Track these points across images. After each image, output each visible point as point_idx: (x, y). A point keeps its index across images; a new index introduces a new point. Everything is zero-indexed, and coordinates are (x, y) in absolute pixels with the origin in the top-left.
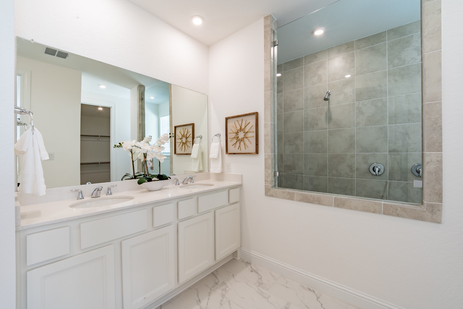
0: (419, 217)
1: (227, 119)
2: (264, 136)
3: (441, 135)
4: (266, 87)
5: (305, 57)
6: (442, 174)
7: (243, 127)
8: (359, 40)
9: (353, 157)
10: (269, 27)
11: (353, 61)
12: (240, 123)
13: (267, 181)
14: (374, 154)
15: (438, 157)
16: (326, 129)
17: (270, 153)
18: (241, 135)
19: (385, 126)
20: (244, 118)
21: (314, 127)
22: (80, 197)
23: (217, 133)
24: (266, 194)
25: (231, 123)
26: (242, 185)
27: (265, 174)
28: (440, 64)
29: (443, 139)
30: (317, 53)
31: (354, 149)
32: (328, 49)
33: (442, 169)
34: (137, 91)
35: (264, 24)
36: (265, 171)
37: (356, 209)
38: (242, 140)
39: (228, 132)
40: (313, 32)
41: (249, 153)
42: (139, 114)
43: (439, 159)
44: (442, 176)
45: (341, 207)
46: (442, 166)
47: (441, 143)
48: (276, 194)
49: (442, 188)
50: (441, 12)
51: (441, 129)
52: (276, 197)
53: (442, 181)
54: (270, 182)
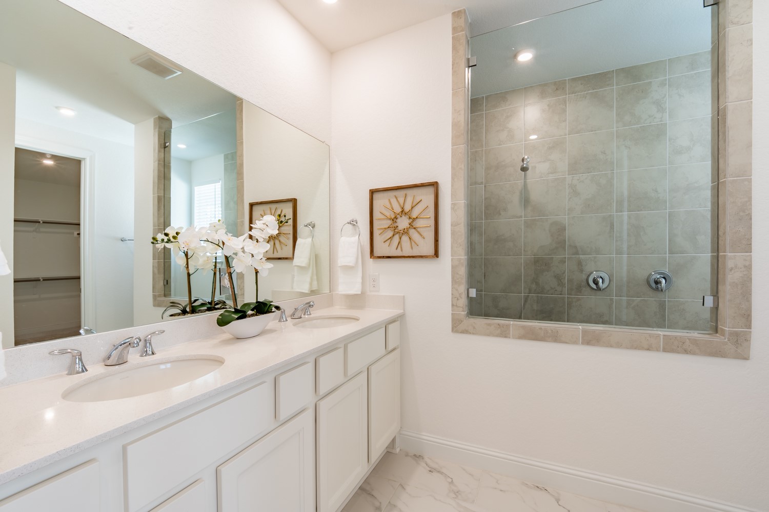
0: (717, 353)
1: (372, 192)
2: (452, 225)
3: (750, 227)
4: (455, 137)
5: (487, 97)
6: (751, 286)
7: (407, 208)
8: (574, 80)
9: (563, 261)
10: (462, 31)
11: (564, 111)
12: (401, 200)
13: (456, 306)
14: (595, 258)
15: (745, 260)
16: (521, 217)
17: (463, 256)
18: (403, 223)
19: (610, 215)
20: (410, 192)
21: (500, 214)
22: (78, 367)
23: (351, 219)
24: (455, 329)
25: (381, 202)
26: (404, 314)
27: (452, 294)
28: (750, 122)
29: (753, 234)
30: (506, 93)
31: (565, 250)
32: (525, 88)
33: (751, 279)
34: (154, 129)
35: (453, 25)
36: (452, 288)
37: (619, 345)
38: (405, 232)
39: (374, 218)
40: (515, 56)
41: (421, 257)
42: (159, 177)
43: (747, 263)
44: (751, 289)
45: (593, 345)
46: (751, 275)
47: (750, 239)
48: (474, 328)
49: (751, 307)
50: (752, 44)
51: (751, 219)
52: (473, 334)
53: (751, 296)
54: (462, 307)
